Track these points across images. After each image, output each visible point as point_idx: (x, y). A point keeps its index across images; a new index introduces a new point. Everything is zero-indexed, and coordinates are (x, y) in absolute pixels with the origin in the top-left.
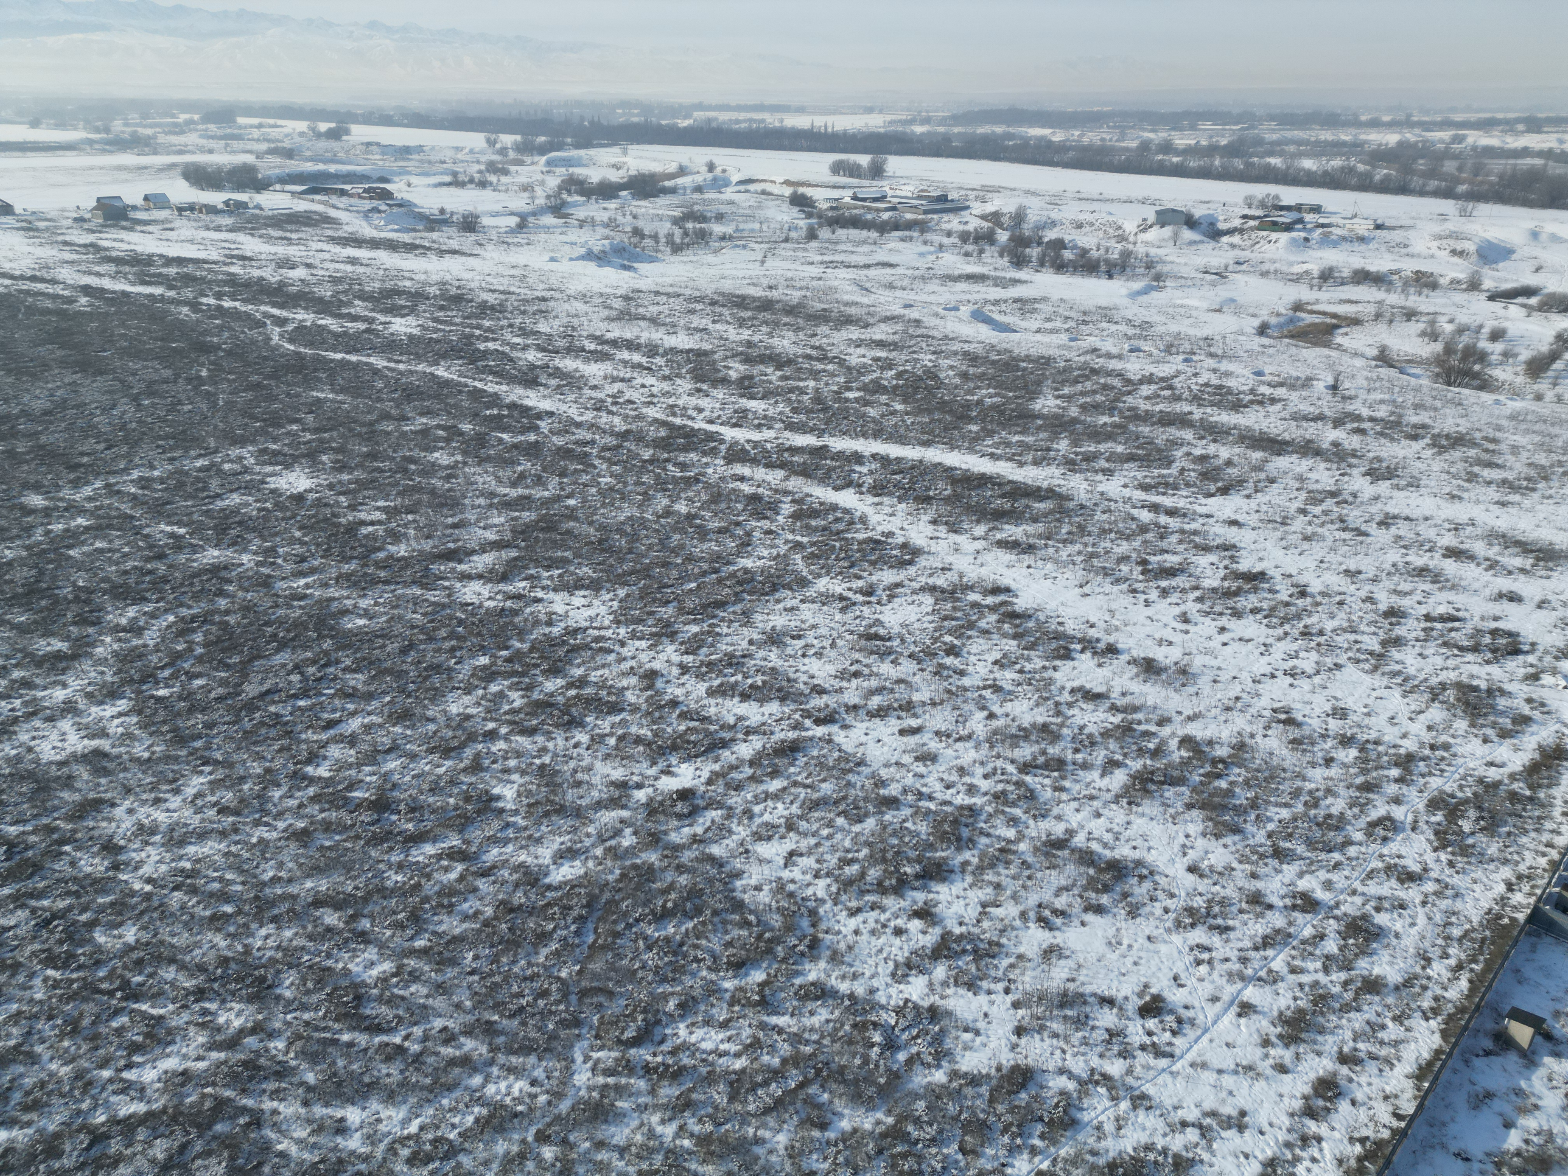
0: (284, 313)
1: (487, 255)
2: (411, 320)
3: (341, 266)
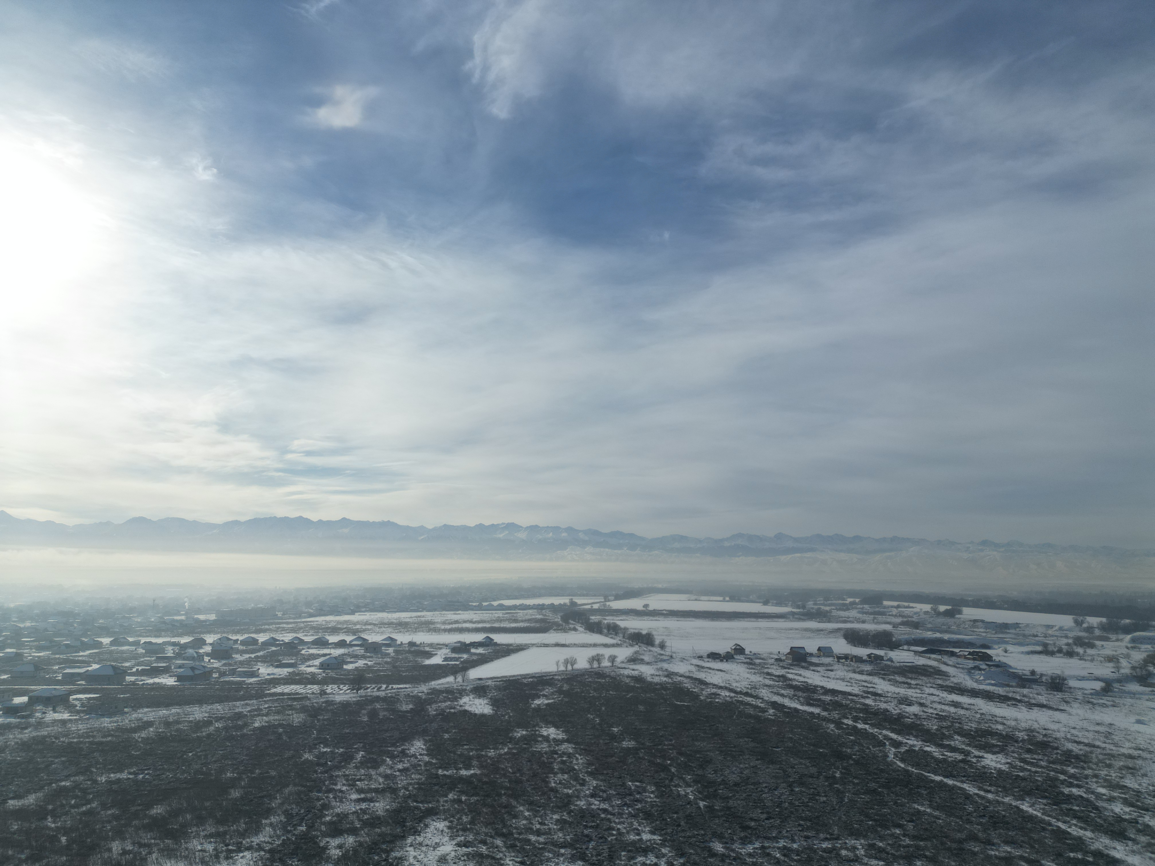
0: (900, 738)
1: (1073, 711)
2: (1001, 758)
3: (946, 708)
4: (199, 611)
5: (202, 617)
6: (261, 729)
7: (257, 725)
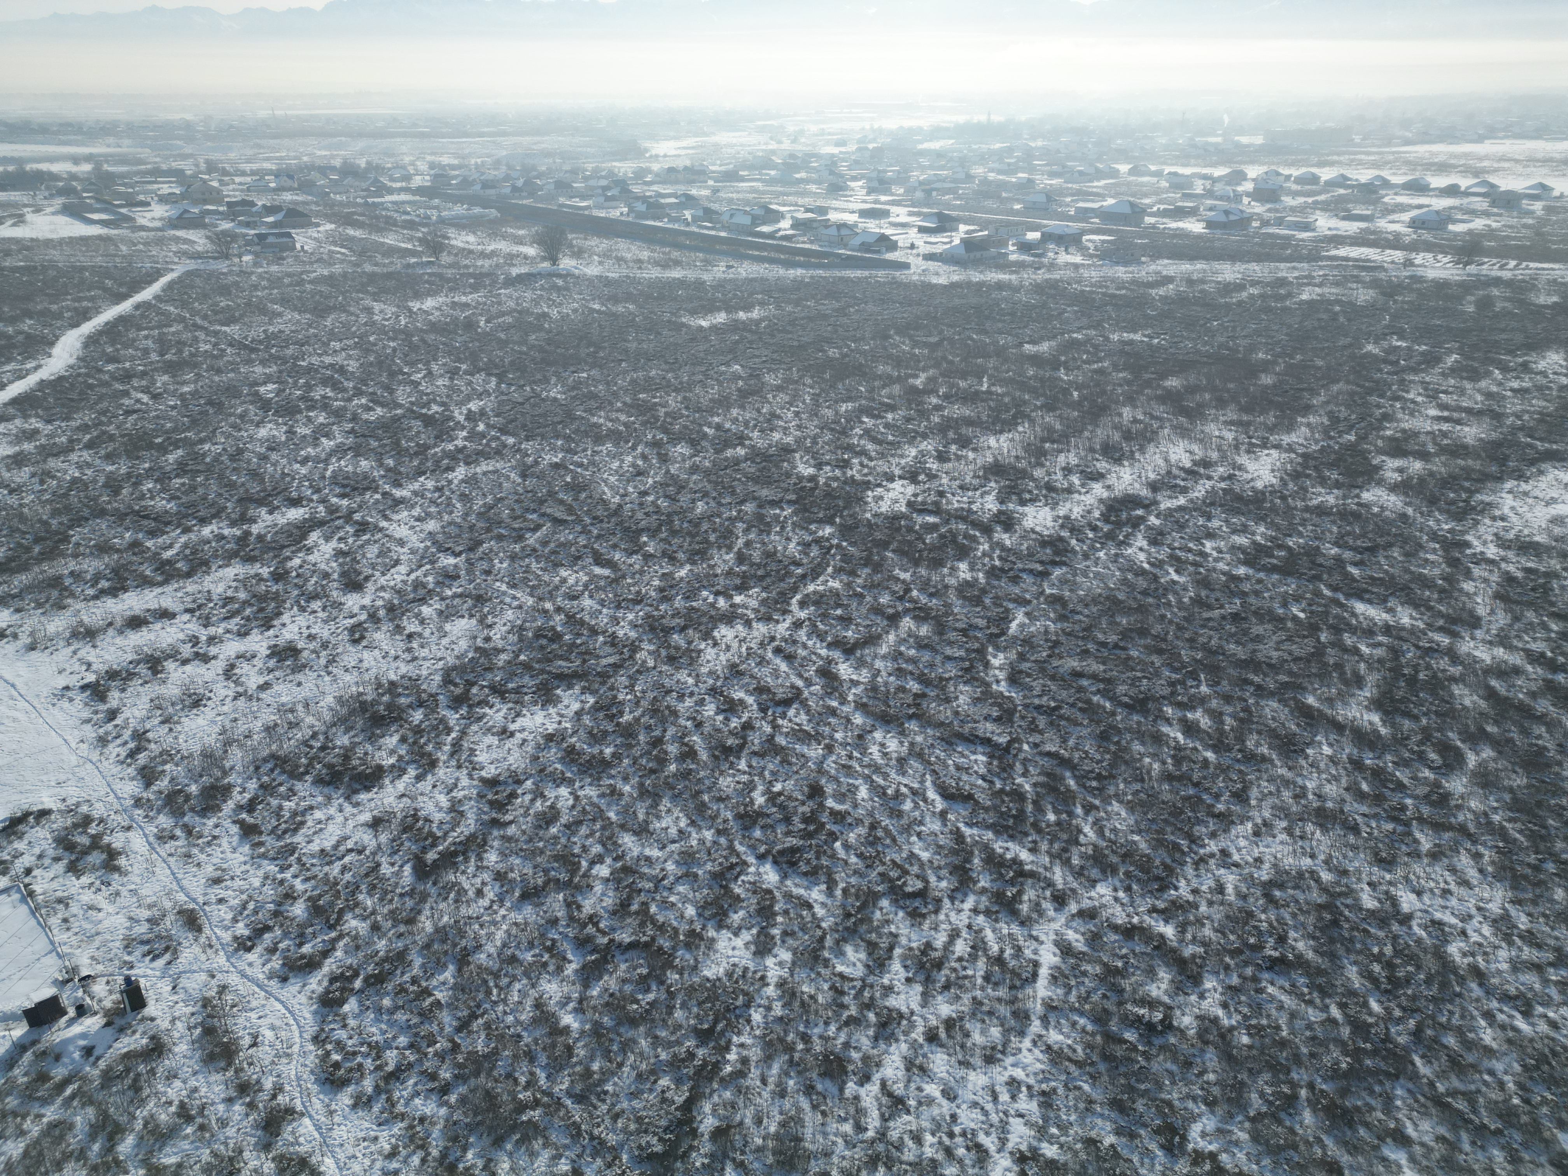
4: (1241, 131)
5: (1244, 140)
6: (1310, 303)
7: (1304, 297)
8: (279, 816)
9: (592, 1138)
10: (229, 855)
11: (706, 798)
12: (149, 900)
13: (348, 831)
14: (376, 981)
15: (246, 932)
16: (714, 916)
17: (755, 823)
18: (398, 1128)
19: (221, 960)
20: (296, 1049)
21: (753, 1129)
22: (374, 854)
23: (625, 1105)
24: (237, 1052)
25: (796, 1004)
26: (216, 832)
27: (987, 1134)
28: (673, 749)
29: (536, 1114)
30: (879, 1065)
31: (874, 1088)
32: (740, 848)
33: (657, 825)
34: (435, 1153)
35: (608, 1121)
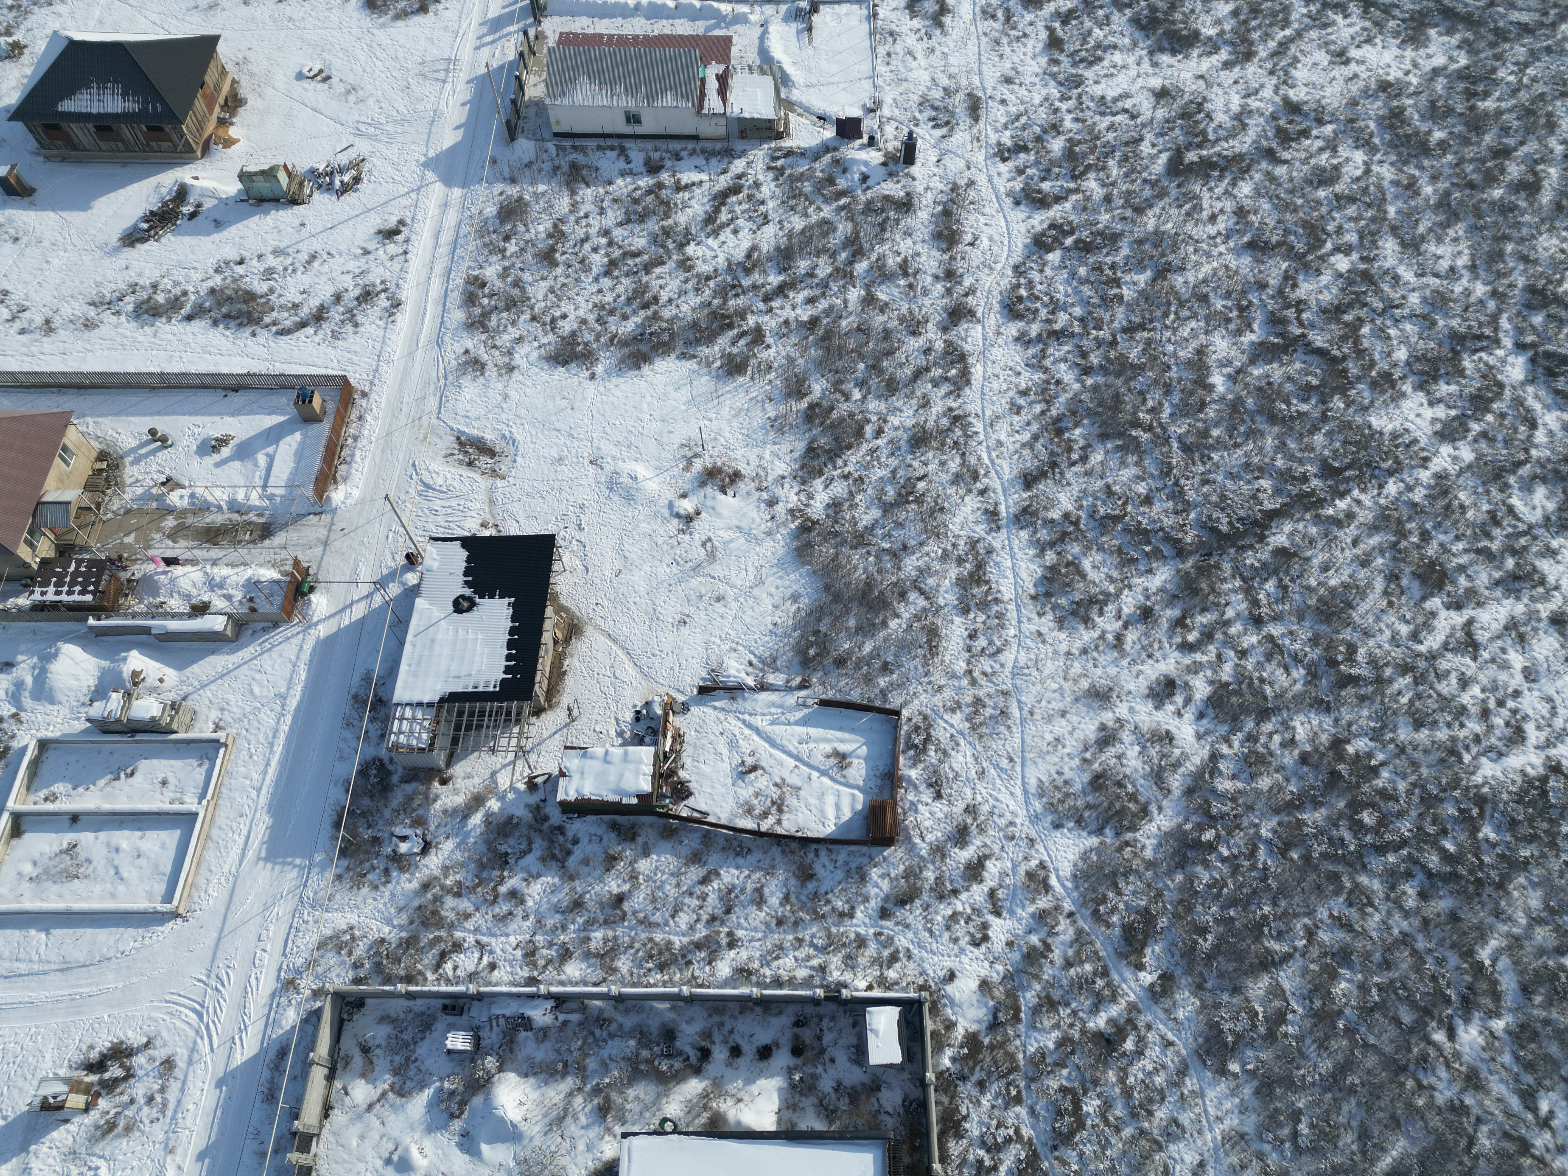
8: (1084, 41)
9: (1176, 484)
10: (1028, 60)
11: (1509, 248)
12: (953, 70)
13: (1133, 89)
14: (1084, 248)
15: (1009, 143)
16: (1422, 373)
17: (1544, 306)
18: (1038, 376)
19: (980, 157)
20: (999, 266)
21: (1315, 571)
22: (1144, 125)
23: (1220, 478)
24: (958, 242)
25: (1441, 503)
26: (1029, 30)
27: (1539, 728)
28: (1514, 170)
29: (1144, 436)
30: (1479, 604)
31: (1458, 619)
32: (1504, 322)
33: (1432, 248)
34: (1054, 412)
35: (1197, 480)
